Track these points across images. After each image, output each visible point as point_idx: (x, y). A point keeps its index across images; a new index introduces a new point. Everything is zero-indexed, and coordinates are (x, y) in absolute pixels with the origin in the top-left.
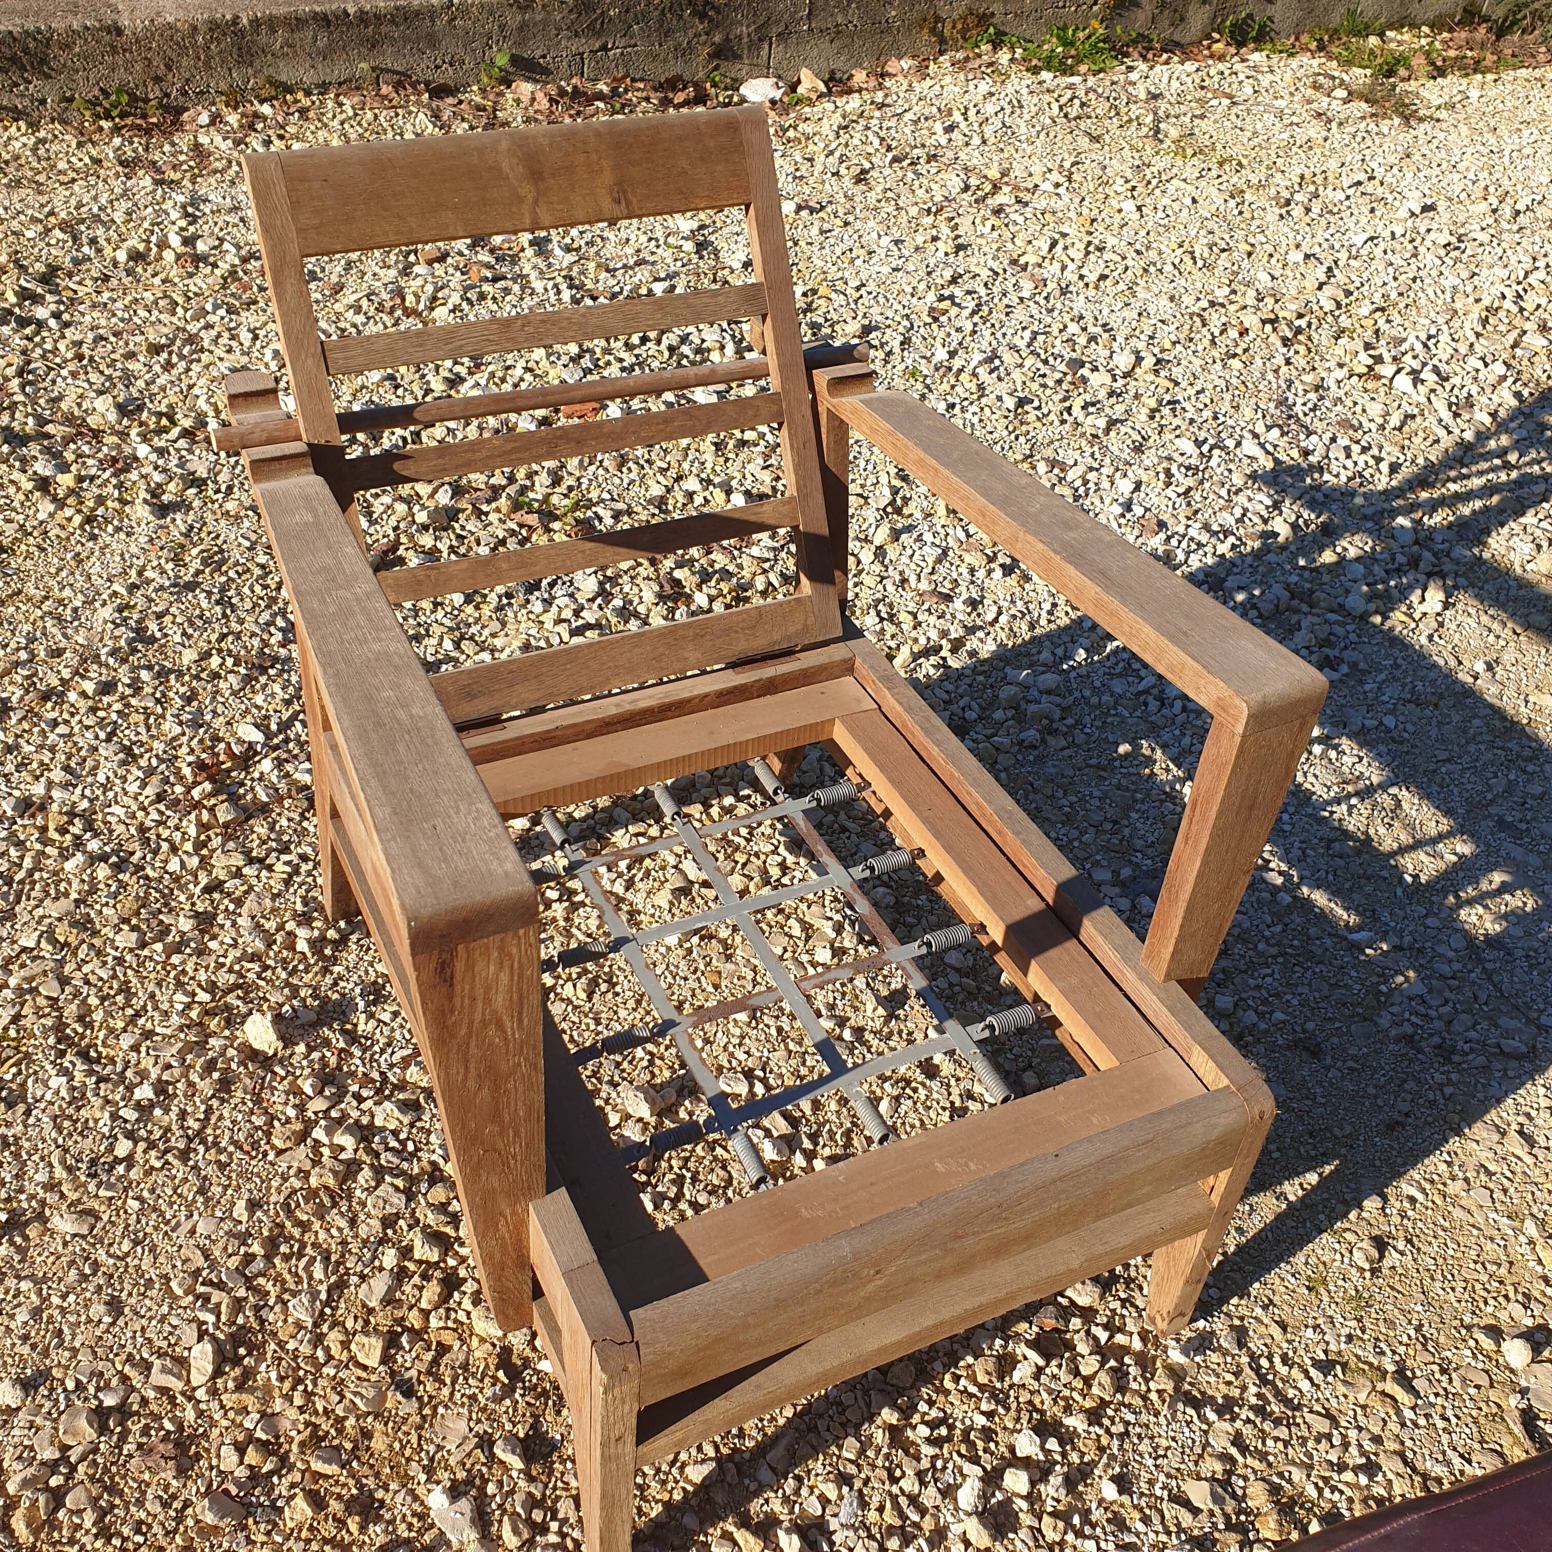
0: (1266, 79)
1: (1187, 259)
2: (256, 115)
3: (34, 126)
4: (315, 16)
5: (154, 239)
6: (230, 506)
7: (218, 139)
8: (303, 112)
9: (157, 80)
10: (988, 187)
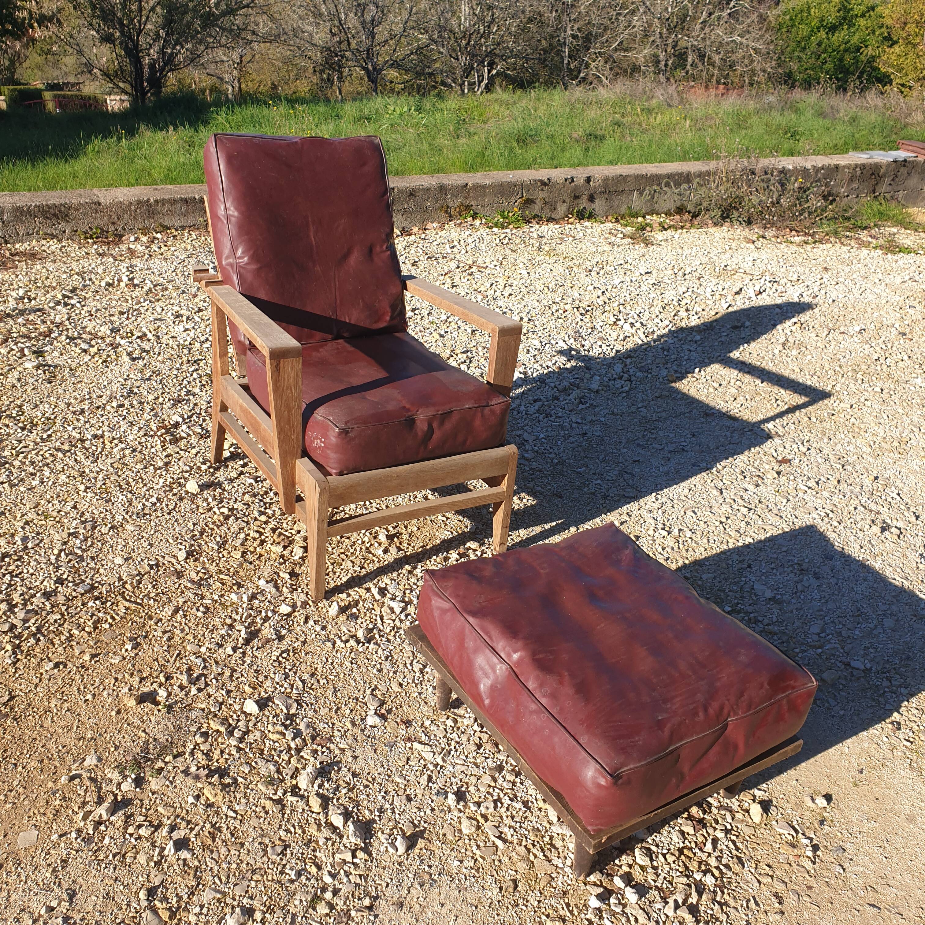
0: (589, 231)
1: (546, 289)
2: (155, 238)
3: (60, 241)
4: (182, 199)
5: (116, 279)
6: (160, 358)
7: (139, 246)
8: (174, 236)
9: (113, 223)
10: (467, 267)
